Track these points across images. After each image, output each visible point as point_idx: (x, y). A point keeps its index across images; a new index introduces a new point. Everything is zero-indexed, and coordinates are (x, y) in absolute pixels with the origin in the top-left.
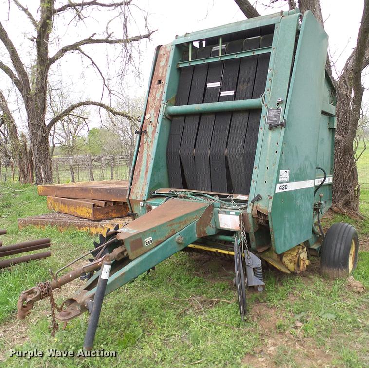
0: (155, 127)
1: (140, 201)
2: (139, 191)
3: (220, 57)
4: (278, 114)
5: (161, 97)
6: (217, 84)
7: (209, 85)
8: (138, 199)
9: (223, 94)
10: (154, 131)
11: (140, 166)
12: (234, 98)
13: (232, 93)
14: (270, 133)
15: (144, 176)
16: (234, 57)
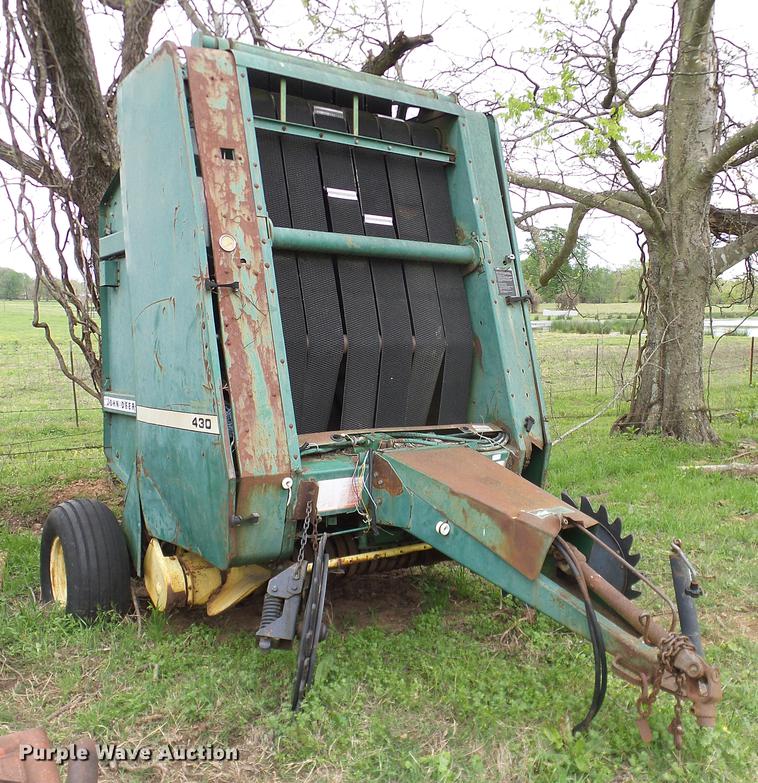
0: (260, 276)
1: (282, 477)
2: (270, 449)
3: (358, 138)
4: (508, 279)
5: (250, 197)
6: (351, 195)
7: (333, 193)
8: (275, 471)
9: (370, 219)
10: (260, 286)
11: (249, 383)
12: (395, 232)
13: (387, 221)
14: (509, 310)
15: (268, 407)
16: (384, 148)
